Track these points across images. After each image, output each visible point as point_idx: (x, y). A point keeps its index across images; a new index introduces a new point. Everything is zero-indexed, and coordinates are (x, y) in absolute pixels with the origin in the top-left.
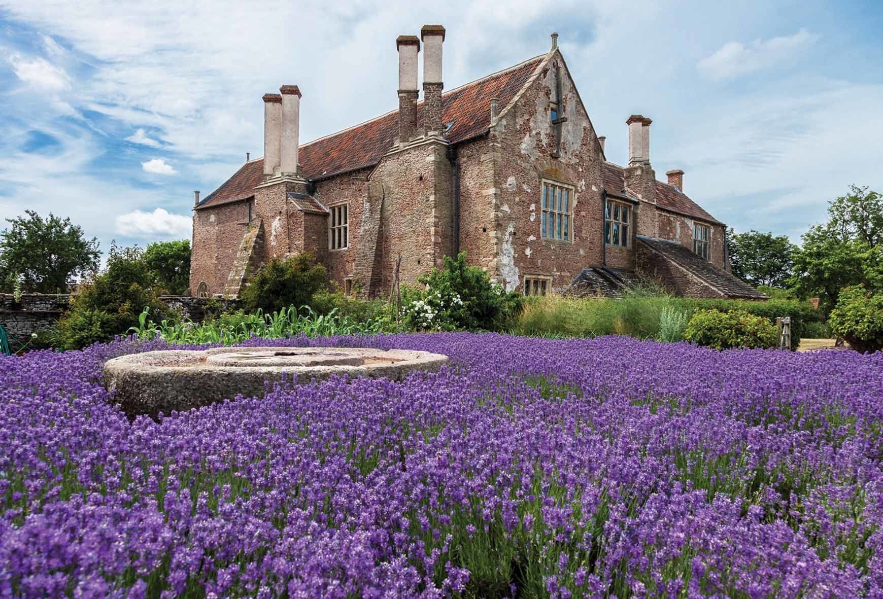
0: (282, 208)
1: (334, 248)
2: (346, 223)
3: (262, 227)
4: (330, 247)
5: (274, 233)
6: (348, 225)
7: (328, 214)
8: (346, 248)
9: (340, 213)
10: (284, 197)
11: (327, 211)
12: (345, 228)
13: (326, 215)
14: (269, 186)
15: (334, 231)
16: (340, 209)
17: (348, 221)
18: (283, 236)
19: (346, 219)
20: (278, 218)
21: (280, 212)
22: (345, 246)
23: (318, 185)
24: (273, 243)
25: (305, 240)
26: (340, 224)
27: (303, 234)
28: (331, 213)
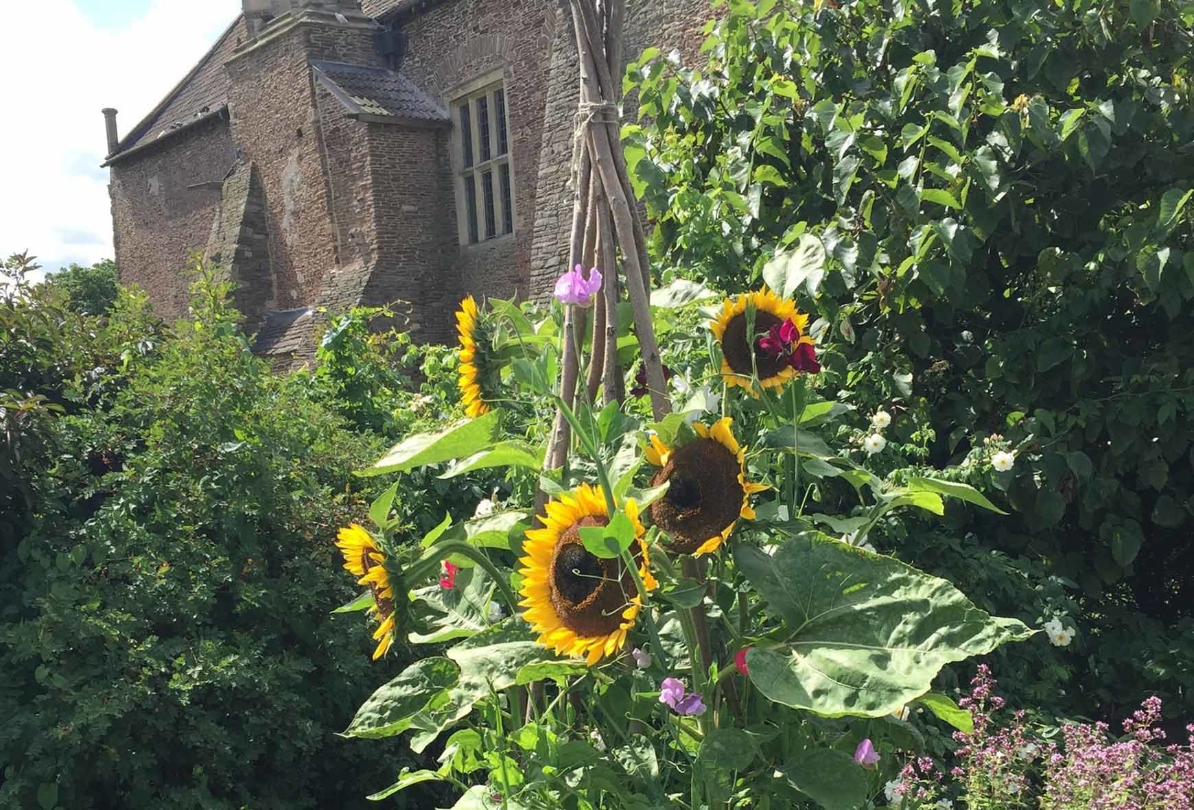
0: (303, 119)
1: (474, 239)
2: (503, 149)
3: (256, 190)
4: (464, 236)
5: (290, 206)
6: (510, 154)
7: (449, 124)
8: (512, 237)
9: (484, 116)
10: (304, 81)
11: (445, 115)
12: (504, 169)
13: (441, 129)
14: (263, 47)
15: (470, 181)
16: (482, 103)
17: (510, 139)
18: (316, 214)
19: (503, 135)
20: (295, 153)
21: (300, 133)
22: (508, 228)
23: (409, 29)
24: (291, 239)
25: (378, 218)
26: (486, 155)
27: (369, 196)
28: (458, 124)
